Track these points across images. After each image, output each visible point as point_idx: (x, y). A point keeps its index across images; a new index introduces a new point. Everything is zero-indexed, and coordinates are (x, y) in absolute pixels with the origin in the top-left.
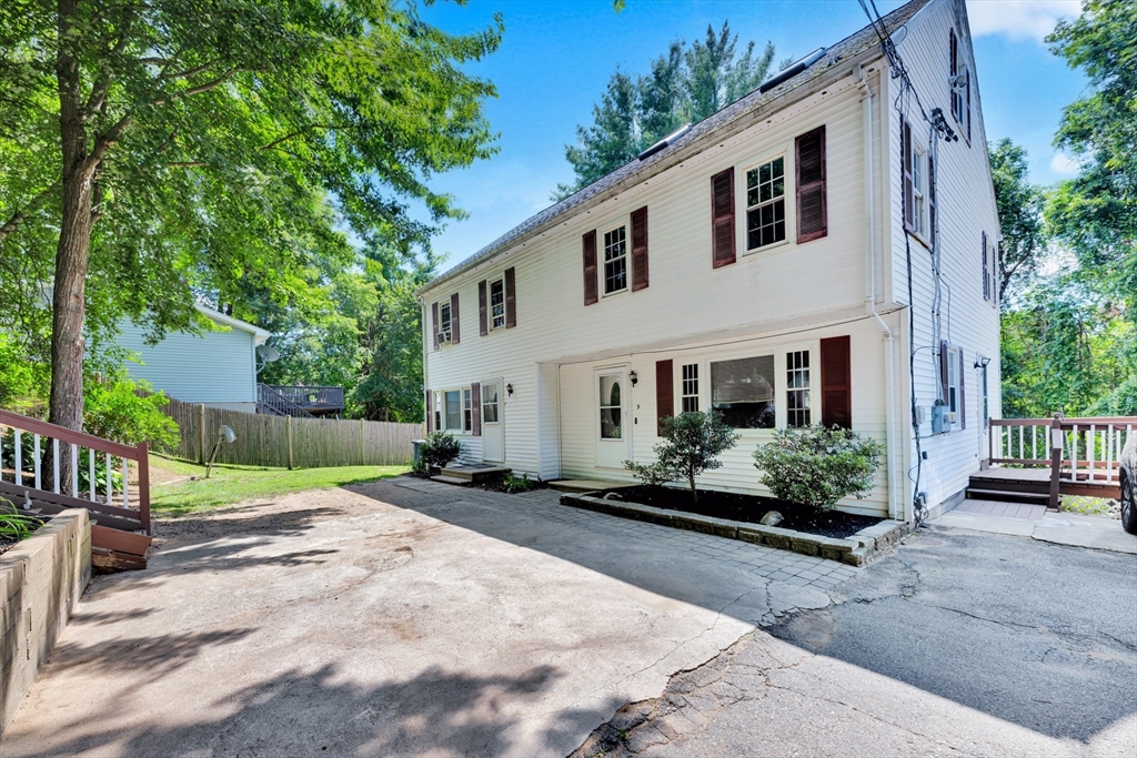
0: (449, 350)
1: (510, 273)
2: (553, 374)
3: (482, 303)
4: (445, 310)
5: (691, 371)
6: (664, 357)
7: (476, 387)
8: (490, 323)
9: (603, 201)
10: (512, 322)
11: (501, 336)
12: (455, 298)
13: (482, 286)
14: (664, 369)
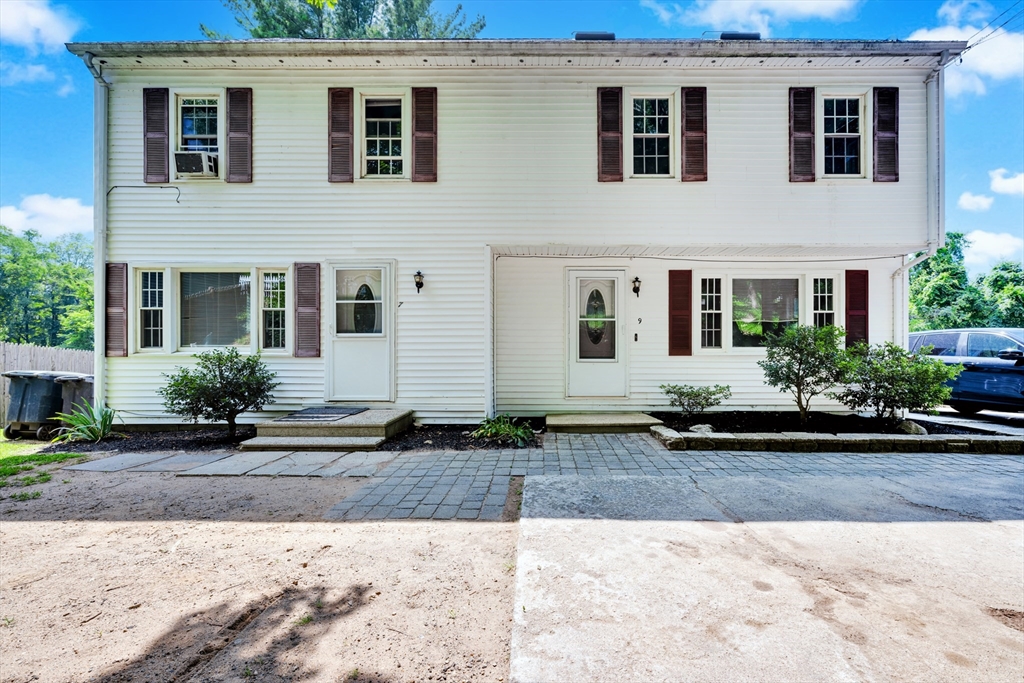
5: (712, 286)
9: (654, 55)
14: (680, 282)
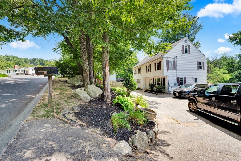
0: (135, 75)
1: (141, 68)
2: (145, 79)
3: (138, 71)
4: (135, 71)
5: (155, 79)
6: (153, 78)
7: (138, 79)
8: (139, 73)
10: (141, 73)
11: (140, 74)
12: (136, 69)
13: (138, 69)
14: (153, 79)
